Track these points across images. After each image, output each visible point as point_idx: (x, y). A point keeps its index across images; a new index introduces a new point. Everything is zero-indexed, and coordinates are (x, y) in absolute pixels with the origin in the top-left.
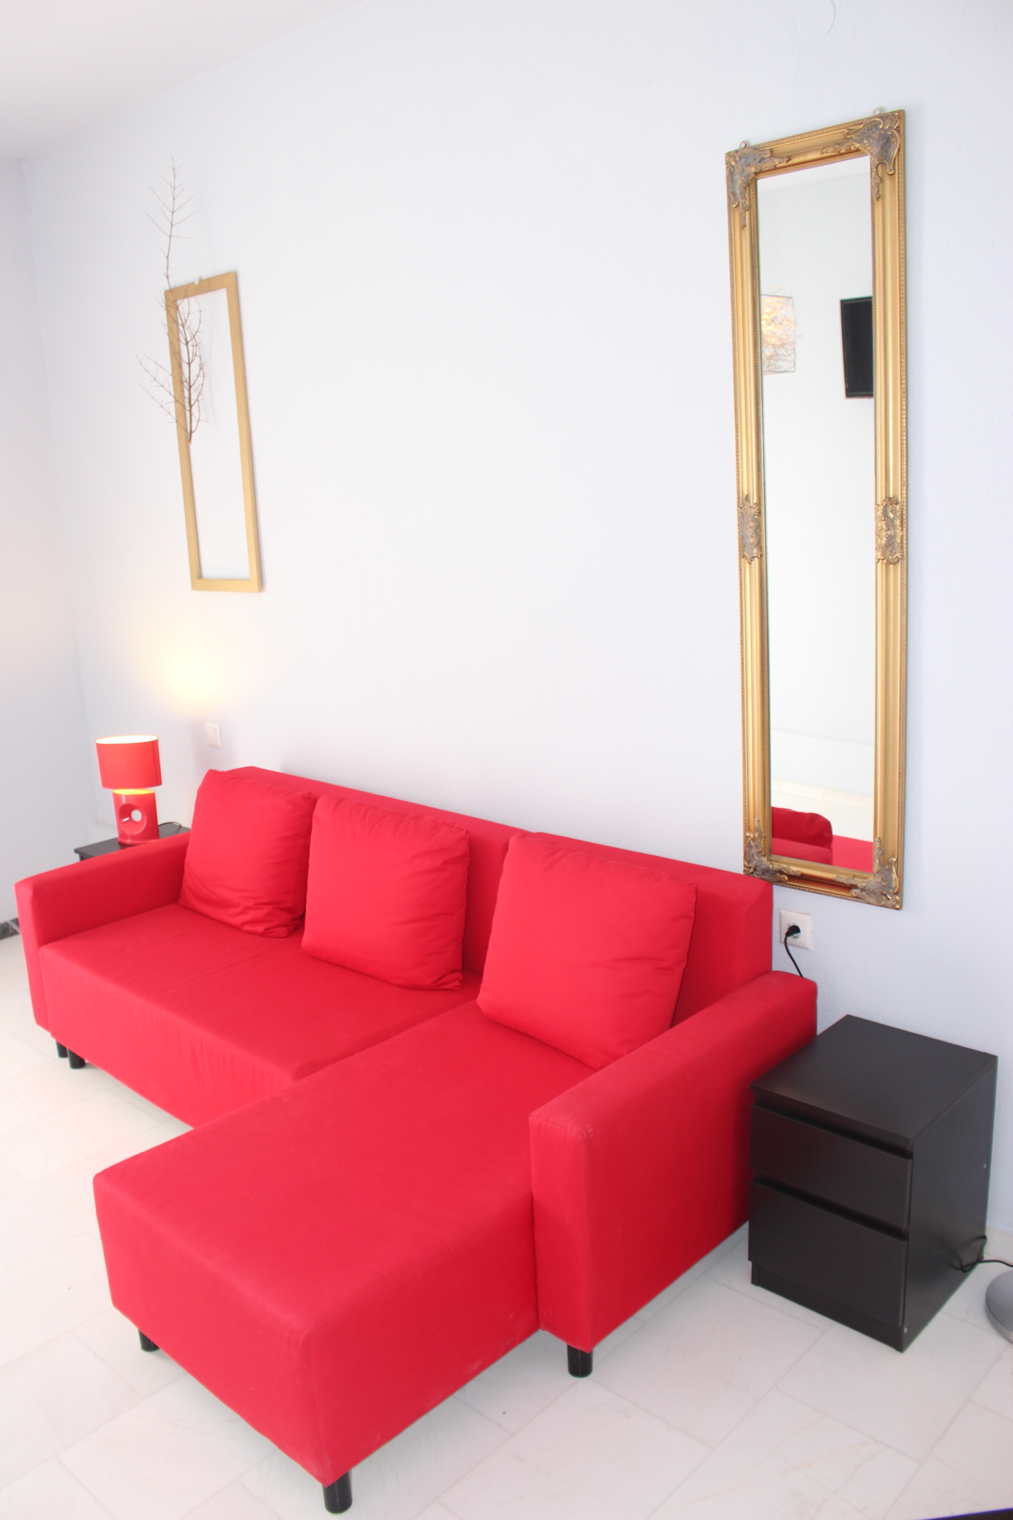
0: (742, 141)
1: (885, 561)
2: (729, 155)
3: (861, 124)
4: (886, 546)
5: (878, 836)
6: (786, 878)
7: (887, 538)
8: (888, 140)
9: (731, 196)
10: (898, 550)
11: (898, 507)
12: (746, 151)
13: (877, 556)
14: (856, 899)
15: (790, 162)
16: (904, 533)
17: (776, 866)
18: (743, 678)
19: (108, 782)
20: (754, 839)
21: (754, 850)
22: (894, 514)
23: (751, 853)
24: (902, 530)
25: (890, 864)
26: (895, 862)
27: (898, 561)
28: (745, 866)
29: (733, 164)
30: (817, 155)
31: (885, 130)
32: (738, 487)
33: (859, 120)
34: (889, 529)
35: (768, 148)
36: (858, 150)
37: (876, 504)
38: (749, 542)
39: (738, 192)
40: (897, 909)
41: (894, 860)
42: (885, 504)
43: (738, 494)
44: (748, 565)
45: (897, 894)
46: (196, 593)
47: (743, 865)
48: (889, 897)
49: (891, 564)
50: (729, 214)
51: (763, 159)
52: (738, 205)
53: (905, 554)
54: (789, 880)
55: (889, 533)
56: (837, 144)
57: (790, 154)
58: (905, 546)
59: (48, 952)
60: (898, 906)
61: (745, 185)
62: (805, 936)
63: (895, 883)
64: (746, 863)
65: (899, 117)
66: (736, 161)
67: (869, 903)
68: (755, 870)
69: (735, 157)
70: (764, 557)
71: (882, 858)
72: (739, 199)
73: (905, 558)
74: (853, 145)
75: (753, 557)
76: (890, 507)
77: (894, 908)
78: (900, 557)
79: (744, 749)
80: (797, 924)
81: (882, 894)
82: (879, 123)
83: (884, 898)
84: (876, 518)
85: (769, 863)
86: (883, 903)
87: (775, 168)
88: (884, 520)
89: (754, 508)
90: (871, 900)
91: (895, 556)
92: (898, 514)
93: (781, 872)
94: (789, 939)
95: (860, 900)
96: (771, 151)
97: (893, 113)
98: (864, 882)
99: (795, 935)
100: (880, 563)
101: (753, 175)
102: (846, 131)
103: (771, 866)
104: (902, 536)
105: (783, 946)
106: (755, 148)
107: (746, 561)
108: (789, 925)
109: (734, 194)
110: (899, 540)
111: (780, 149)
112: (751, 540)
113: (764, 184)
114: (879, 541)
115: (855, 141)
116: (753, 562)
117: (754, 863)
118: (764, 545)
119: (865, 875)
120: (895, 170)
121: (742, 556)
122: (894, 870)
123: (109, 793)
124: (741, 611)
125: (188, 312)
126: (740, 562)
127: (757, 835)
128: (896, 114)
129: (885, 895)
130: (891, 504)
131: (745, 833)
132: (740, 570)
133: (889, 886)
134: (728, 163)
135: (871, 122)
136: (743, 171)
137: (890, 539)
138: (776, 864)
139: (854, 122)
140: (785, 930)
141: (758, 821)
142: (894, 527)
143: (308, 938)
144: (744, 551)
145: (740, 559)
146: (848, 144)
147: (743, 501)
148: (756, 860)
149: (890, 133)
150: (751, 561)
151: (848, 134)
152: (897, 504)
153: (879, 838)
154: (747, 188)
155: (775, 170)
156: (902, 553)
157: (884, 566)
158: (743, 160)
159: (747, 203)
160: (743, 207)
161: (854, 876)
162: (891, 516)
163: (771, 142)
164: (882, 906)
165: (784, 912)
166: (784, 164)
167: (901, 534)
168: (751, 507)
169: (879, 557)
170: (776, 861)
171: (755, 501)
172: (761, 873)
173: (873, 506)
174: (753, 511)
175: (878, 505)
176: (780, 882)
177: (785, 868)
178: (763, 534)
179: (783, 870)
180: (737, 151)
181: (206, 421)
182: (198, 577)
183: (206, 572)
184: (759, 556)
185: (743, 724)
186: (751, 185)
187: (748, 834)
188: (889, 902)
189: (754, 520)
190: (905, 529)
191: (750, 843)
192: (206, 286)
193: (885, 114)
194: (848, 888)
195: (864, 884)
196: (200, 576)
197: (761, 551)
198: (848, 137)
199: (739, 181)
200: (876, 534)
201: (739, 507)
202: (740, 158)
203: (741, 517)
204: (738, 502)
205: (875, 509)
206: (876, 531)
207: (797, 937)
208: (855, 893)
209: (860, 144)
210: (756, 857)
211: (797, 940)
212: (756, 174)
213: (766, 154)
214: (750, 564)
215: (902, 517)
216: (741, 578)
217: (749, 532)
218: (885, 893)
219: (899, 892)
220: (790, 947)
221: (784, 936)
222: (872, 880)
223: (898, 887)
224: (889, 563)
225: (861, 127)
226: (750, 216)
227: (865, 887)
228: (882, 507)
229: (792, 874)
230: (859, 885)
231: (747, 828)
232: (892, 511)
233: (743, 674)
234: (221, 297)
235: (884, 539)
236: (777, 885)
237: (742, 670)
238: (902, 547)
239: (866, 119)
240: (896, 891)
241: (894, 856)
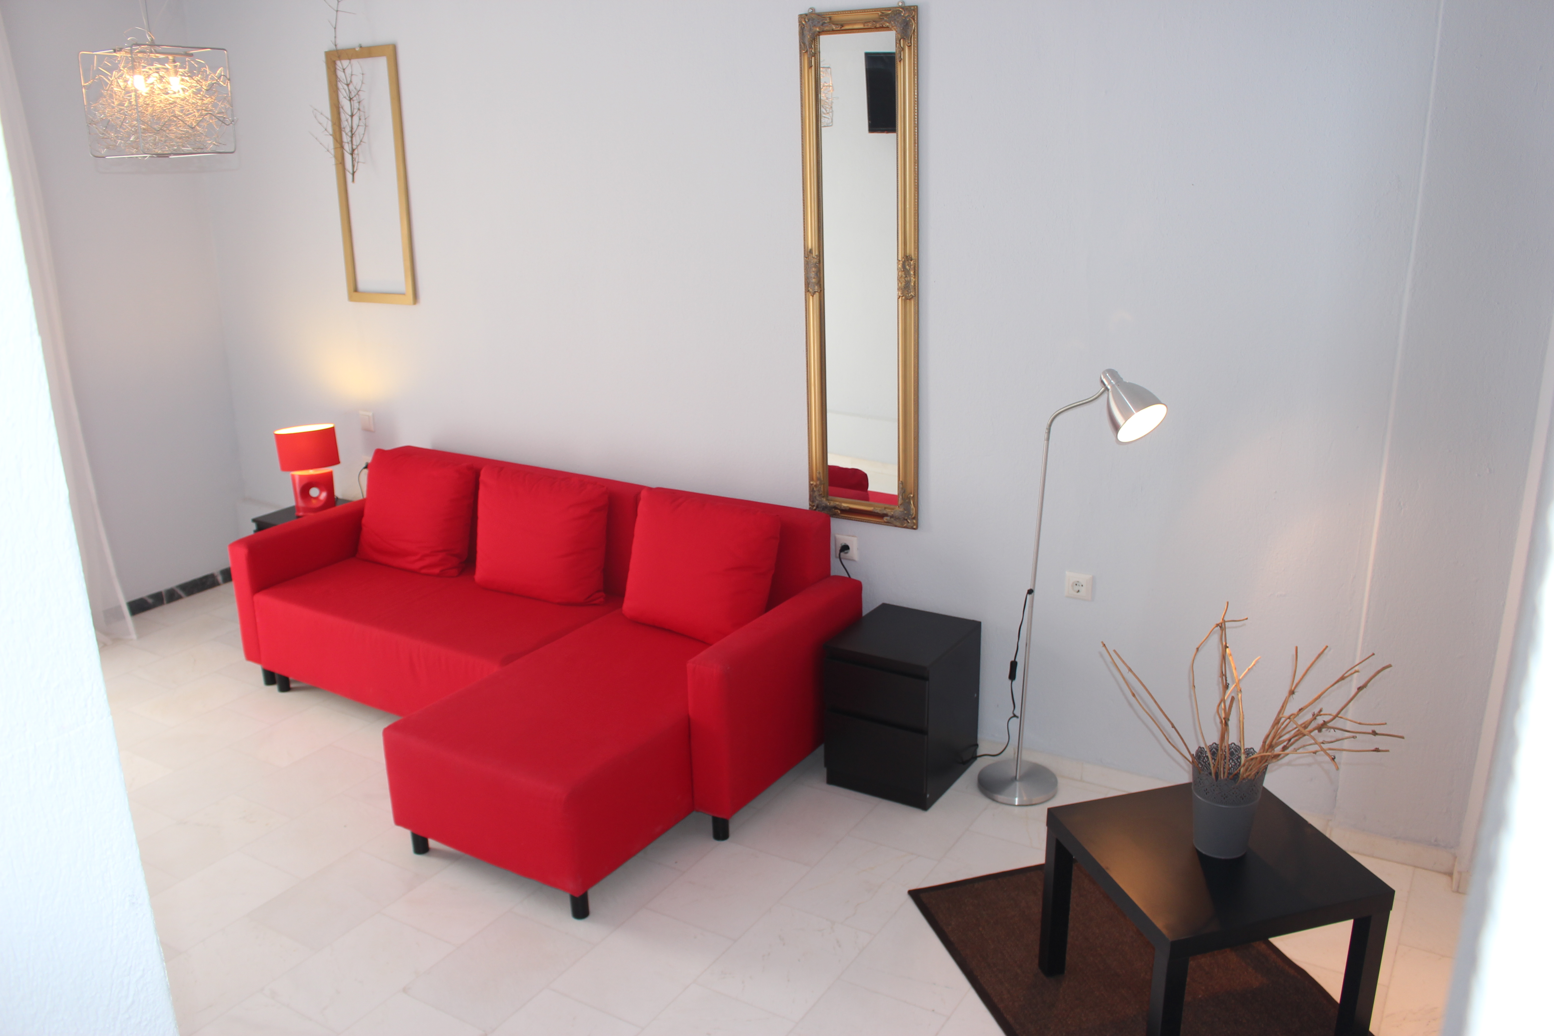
0: (810, 7)
1: (904, 298)
2: (801, 16)
3: (890, 10)
4: (904, 288)
5: (901, 480)
6: (839, 512)
7: (905, 282)
8: (907, 24)
9: (802, 45)
10: (912, 290)
11: (912, 262)
12: (813, 16)
13: (898, 294)
14: (887, 524)
15: (843, 28)
16: (916, 280)
17: (832, 504)
18: (807, 374)
19: (287, 466)
20: (816, 486)
21: (816, 494)
22: (910, 266)
23: (814, 495)
24: (915, 278)
25: (909, 498)
26: (912, 497)
27: (912, 298)
28: (810, 505)
29: (804, 23)
30: (861, 26)
31: (906, 17)
32: (805, 243)
33: (889, 8)
34: (906, 277)
35: (828, 16)
36: (887, 28)
37: (898, 260)
38: (812, 281)
39: (807, 43)
40: (914, 529)
41: (912, 496)
42: (903, 260)
43: (805, 248)
44: (811, 297)
45: (914, 518)
46: (352, 304)
47: (808, 505)
48: (909, 521)
49: (907, 299)
50: (801, 56)
51: (825, 23)
52: (807, 52)
53: (917, 293)
54: (841, 513)
55: (906, 279)
56: (874, 21)
57: (842, 23)
58: (916, 288)
59: (262, 598)
60: (915, 527)
61: (812, 39)
62: (854, 552)
63: (913, 512)
64: (811, 503)
65: (914, 10)
66: (805, 22)
67: (896, 526)
68: (817, 507)
69: (805, 19)
70: (822, 292)
71: (904, 495)
72: (808, 48)
73: (917, 296)
74: (884, 24)
75: (815, 292)
76: (907, 262)
77: (912, 528)
78: (913, 295)
79: (808, 423)
80: (848, 544)
81: (905, 519)
82: (902, 12)
83: (905, 521)
84: (898, 269)
85: (827, 502)
86: (905, 525)
87: (833, 30)
88: (903, 271)
89: (816, 259)
90: (898, 524)
91: (910, 295)
92: (912, 267)
93: (835, 508)
94: (842, 554)
95: (890, 524)
96: (830, 18)
97: (910, 7)
98: (892, 511)
99: (846, 551)
100: (900, 299)
101: (817, 33)
102: (880, 13)
103: (828, 504)
104: (915, 282)
105: (838, 560)
106: (819, 15)
107: (810, 294)
108: (841, 544)
109: (804, 44)
110: (912, 284)
111: (836, 18)
112: (814, 280)
113: (824, 39)
114: (900, 284)
115: (886, 21)
116: (815, 295)
117: (817, 502)
118: (822, 283)
119: (892, 507)
120: (911, 43)
121: (807, 290)
122: (912, 503)
123: (288, 475)
124: (807, 328)
125: (350, 73)
126: (806, 295)
127: (818, 483)
128: (912, 8)
129: (907, 520)
130: (908, 261)
131: (810, 482)
132: (806, 300)
133: (909, 514)
134: (800, 22)
135: (896, 11)
136: (811, 29)
137: (907, 283)
138: (832, 502)
139: (885, 8)
140: (839, 549)
141: (819, 473)
142: (910, 275)
143: (480, 573)
144: (808, 287)
145: (806, 292)
146: (882, 22)
147: (808, 253)
148: (818, 500)
149: (908, 20)
150: (814, 294)
151: (881, 16)
152: (911, 260)
153: (901, 482)
154: (813, 41)
155: (833, 32)
156: (915, 293)
157: (903, 301)
158: (810, 21)
159: (813, 51)
160: (810, 54)
161: (885, 508)
162: (907, 267)
163: (830, 12)
164: (904, 527)
165: (838, 536)
166: (839, 29)
167: (914, 280)
168: (813, 258)
169: (900, 295)
170: (832, 500)
171: (817, 254)
172: (821, 509)
173: (896, 261)
174: (815, 260)
175: (899, 261)
176: (836, 515)
177: (838, 505)
178: (822, 276)
179: (837, 506)
180: (806, 15)
181: (364, 163)
182: (354, 289)
183: (361, 286)
184: (819, 291)
185: (808, 406)
186: (815, 38)
187: (812, 483)
188: (909, 524)
189: (816, 267)
190: (916, 277)
191: (813, 489)
192: (366, 52)
193: (906, 7)
194: (881, 516)
195: (892, 513)
196: (356, 290)
197: (820, 287)
198: (881, 17)
199: (808, 37)
200: (898, 279)
201: (805, 257)
202: (809, 20)
203: (807, 264)
204: (805, 253)
205: (897, 263)
206: (898, 278)
207: (847, 553)
208: (886, 519)
209: (889, 24)
210: (818, 498)
211: (847, 555)
212: (819, 32)
213: (826, 20)
214: (813, 296)
215: (915, 269)
216: (806, 305)
217: (812, 275)
218: (906, 518)
219: (916, 518)
220: (842, 560)
221: (838, 552)
222: (898, 510)
223: (914, 513)
224: (906, 299)
225: (890, 12)
226: (815, 59)
227: (893, 515)
228: (901, 262)
229: (843, 509)
230: (889, 514)
231: (811, 478)
232: (908, 265)
233: (807, 372)
234: (381, 64)
235: (903, 283)
236: (833, 517)
237: (807, 369)
238: (915, 288)
239: (894, 7)
240: (913, 516)
241: (911, 494)
